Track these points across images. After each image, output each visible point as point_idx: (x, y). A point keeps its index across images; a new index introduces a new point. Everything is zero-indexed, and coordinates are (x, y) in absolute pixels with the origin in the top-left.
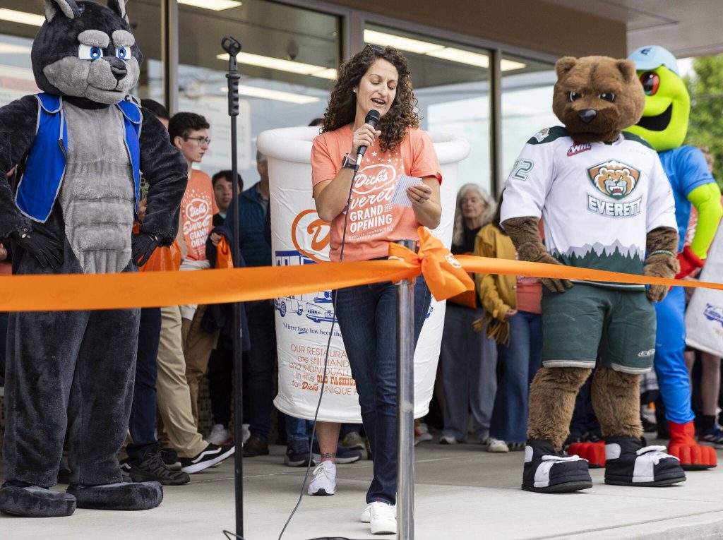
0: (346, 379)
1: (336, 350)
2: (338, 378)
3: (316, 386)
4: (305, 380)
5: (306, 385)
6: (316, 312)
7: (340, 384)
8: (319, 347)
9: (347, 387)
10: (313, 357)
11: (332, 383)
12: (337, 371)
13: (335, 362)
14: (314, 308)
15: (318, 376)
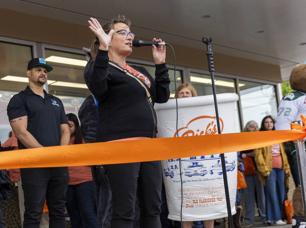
0: (206, 200)
1: (200, 187)
2: (202, 200)
3: (193, 205)
4: (187, 204)
5: (188, 205)
6: (189, 172)
7: (204, 202)
8: (192, 188)
9: (207, 203)
10: (190, 192)
11: (200, 202)
12: (202, 197)
13: (200, 193)
14: (188, 171)
15: (193, 200)
